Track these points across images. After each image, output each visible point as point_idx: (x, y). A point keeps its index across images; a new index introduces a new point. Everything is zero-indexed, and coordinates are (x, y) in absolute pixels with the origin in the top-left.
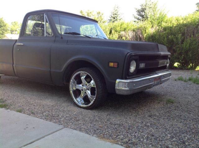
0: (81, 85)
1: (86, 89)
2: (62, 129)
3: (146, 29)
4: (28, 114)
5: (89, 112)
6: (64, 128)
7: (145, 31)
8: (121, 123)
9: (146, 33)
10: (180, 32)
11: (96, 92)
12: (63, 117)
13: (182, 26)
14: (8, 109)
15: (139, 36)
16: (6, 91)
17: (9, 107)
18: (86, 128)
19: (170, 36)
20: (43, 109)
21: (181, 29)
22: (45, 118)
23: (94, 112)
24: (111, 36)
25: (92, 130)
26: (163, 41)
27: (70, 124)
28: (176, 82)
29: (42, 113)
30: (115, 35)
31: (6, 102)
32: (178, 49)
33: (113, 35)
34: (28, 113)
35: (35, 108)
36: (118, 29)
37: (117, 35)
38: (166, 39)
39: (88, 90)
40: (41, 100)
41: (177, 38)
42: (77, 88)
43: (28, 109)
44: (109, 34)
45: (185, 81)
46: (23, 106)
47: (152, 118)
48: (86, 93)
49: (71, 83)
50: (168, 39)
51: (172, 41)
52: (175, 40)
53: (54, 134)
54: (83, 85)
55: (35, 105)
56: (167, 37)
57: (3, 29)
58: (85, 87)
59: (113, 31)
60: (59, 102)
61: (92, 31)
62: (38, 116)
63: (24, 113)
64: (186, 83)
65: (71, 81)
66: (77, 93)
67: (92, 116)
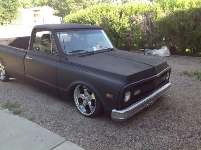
0: (83, 95)
1: (87, 99)
2: (64, 142)
3: (157, 15)
4: (38, 124)
5: (89, 121)
6: (66, 141)
7: (156, 16)
8: (115, 135)
9: (157, 18)
10: (192, 19)
11: (96, 104)
12: (66, 127)
13: (195, 12)
14: (21, 116)
15: (150, 20)
16: (20, 91)
17: (23, 114)
18: (83, 141)
19: (182, 22)
20: (51, 117)
21: (194, 15)
22: (52, 129)
23: (94, 121)
24: (121, 20)
25: (88, 144)
26: (174, 27)
27: (71, 136)
28: (180, 76)
29: (50, 122)
30: (125, 19)
31: (20, 107)
32: (190, 36)
33: (124, 19)
34: (38, 121)
35: (44, 115)
36: (128, 12)
37: (128, 19)
38: (177, 25)
39: (89, 100)
40: (50, 104)
41: (189, 25)
42: (80, 97)
43: (38, 116)
44: (120, 18)
45: (190, 76)
46: (34, 112)
47: (142, 129)
48: (87, 102)
49: (75, 92)
50: (180, 26)
51: (184, 28)
52: (186, 27)
53: (57, 147)
54: (85, 96)
55: (45, 111)
56: (179, 23)
57: (16, 4)
58: (87, 98)
59: (123, 15)
60: (65, 107)
61: (102, 13)
62: (46, 126)
63: (35, 122)
64: (190, 78)
65: (75, 90)
66: (81, 101)
67: (91, 126)
